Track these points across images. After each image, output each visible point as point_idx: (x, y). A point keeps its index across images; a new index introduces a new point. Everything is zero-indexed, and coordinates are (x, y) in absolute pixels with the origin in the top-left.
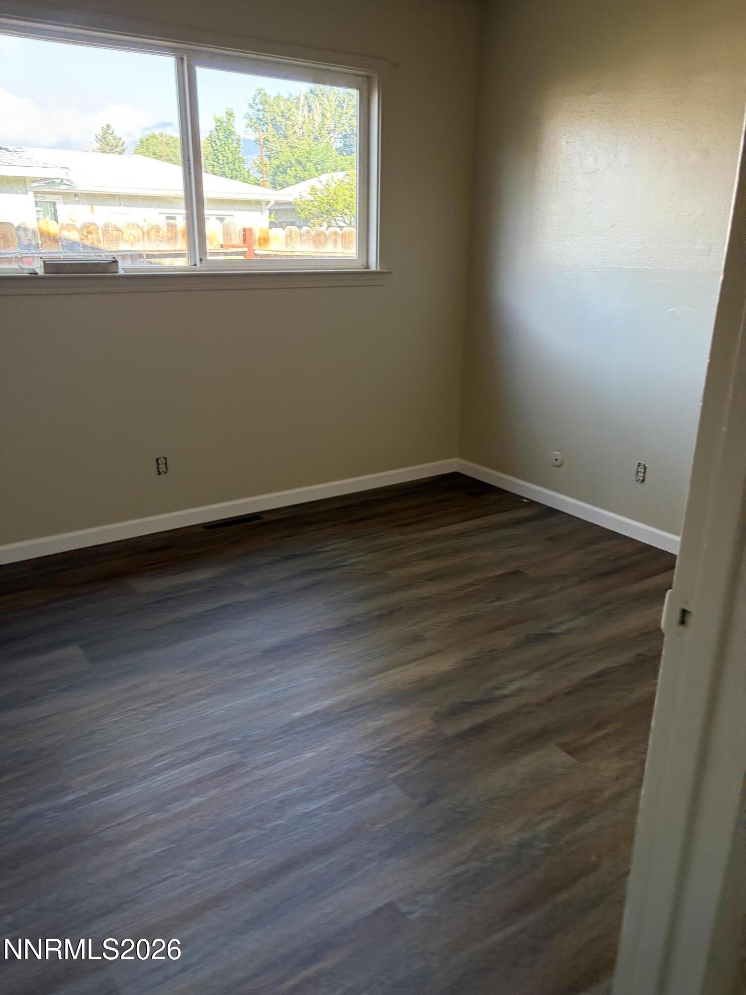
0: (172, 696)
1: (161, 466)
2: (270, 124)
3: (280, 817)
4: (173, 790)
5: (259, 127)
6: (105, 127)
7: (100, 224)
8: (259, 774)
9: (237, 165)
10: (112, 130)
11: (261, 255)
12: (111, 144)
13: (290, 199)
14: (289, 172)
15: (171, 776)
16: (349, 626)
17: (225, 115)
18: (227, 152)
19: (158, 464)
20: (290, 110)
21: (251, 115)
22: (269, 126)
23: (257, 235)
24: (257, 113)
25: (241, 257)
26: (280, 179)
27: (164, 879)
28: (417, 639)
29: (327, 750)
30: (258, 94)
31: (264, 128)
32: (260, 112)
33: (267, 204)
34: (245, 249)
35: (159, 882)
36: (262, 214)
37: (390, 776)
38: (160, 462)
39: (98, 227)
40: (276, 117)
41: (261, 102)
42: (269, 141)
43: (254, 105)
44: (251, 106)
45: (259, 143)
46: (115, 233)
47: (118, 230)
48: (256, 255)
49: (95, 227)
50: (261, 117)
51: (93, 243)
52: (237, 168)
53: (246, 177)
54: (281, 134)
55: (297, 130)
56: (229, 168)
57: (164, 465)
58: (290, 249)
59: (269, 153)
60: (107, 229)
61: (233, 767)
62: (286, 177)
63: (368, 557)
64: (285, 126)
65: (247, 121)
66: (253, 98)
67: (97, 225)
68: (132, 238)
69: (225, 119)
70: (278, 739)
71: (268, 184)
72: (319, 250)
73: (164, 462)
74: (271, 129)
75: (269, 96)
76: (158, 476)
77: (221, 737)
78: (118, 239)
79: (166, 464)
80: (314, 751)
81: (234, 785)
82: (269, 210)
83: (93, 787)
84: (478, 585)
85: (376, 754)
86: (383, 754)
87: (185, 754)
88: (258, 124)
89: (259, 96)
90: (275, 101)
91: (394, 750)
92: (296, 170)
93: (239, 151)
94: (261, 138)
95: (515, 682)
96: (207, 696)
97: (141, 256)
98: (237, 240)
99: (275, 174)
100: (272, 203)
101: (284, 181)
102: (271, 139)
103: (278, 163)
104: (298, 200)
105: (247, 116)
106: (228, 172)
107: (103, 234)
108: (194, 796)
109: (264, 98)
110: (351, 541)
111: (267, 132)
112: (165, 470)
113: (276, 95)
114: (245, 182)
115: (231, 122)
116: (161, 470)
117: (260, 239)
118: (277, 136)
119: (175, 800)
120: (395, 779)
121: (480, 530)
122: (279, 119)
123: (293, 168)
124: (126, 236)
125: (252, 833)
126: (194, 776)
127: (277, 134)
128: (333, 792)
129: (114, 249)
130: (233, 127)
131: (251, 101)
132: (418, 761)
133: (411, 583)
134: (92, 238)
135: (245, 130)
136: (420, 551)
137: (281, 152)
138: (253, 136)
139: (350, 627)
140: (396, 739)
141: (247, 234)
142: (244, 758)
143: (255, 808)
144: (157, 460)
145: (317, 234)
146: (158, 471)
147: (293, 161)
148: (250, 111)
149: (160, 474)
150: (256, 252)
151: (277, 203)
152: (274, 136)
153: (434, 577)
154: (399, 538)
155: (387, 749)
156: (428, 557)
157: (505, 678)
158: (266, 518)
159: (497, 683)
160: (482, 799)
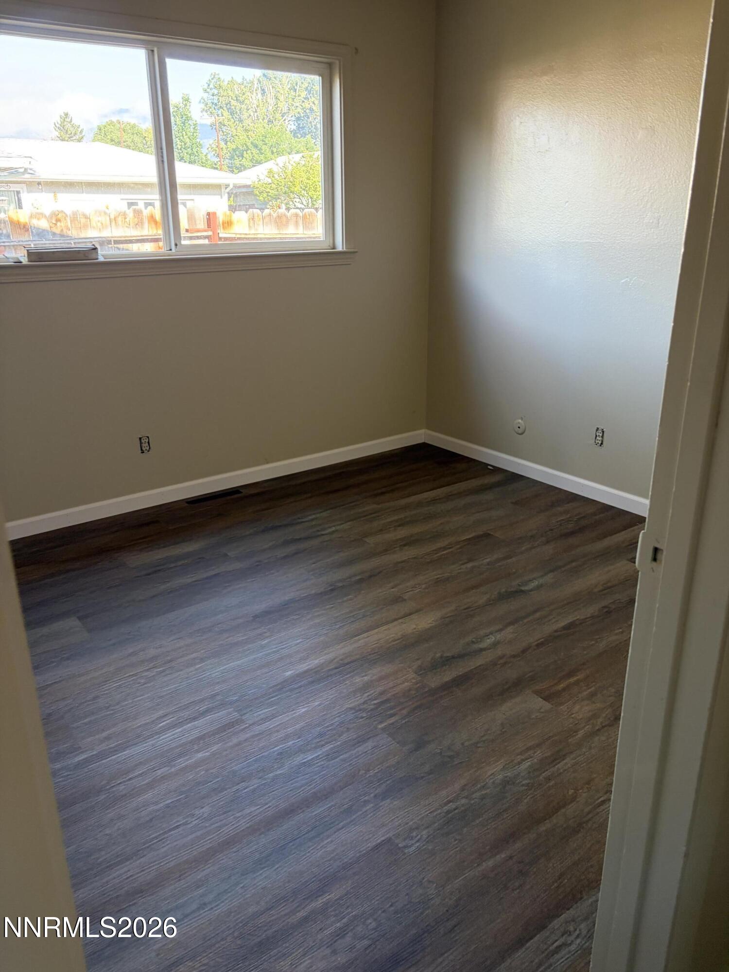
0: (170, 661)
1: (144, 445)
2: (225, 108)
3: (279, 768)
4: (177, 747)
5: (214, 111)
6: (63, 115)
7: (69, 212)
8: (258, 729)
9: (195, 150)
10: (70, 119)
11: (226, 239)
12: (69, 132)
13: (248, 183)
14: (245, 155)
15: (174, 735)
16: (332, 590)
17: (182, 100)
18: (185, 137)
19: (141, 443)
20: (244, 94)
21: (206, 100)
22: (224, 110)
23: (221, 218)
24: (212, 97)
25: (206, 242)
26: (237, 162)
27: (177, 827)
28: (397, 600)
29: (319, 705)
30: (212, 79)
31: (219, 112)
32: (215, 97)
33: (226, 188)
34: (210, 233)
35: (173, 829)
36: (221, 198)
37: (380, 726)
38: (143, 441)
39: (66, 215)
40: (230, 102)
41: (216, 87)
42: (224, 125)
43: (208, 90)
44: (205, 91)
45: (214, 127)
46: (83, 220)
47: (86, 217)
48: (220, 239)
49: (64, 215)
50: (216, 101)
51: (62, 230)
52: (195, 152)
53: (204, 161)
54: (236, 118)
55: (252, 114)
56: (187, 153)
57: (147, 444)
58: (253, 231)
59: (224, 137)
60: (76, 216)
61: (231, 725)
62: (243, 161)
63: (346, 526)
64: (240, 110)
65: (203, 106)
66: (207, 83)
67: (65, 213)
68: (99, 224)
69: (181, 104)
70: (272, 697)
71: (225, 167)
72: (281, 232)
73: (147, 441)
74: (226, 113)
75: (223, 81)
76: (141, 454)
77: (219, 697)
78: (85, 227)
79: (149, 443)
80: (307, 707)
81: (235, 740)
82: (228, 193)
83: (103, 747)
84: (450, 548)
85: (365, 706)
86: (372, 707)
87: (186, 714)
88: (213, 108)
89: (213, 81)
90: (229, 85)
91: (382, 703)
92: (252, 153)
93: (197, 135)
94: (217, 123)
95: (491, 636)
96: (202, 660)
97: (109, 242)
98: (201, 224)
99: (232, 158)
100: (231, 186)
101: (240, 164)
102: (226, 123)
103: (234, 147)
104: (256, 183)
105: (202, 101)
106: (186, 157)
107: (71, 221)
108: (198, 751)
109: (218, 83)
110: (328, 512)
111: (222, 116)
112: (148, 448)
113: (230, 79)
114: (203, 166)
115: (188, 107)
116: (144, 449)
117: (223, 223)
118: (232, 119)
119: (180, 755)
120: (383, 729)
121: (449, 498)
122: (233, 103)
123: (249, 152)
124: (93, 224)
125: (255, 783)
126: (196, 734)
127: (233, 118)
128: (327, 743)
129: (83, 235)
130: (190, 112)
131: (206, 86)
132: (405, 712)
133: (388, 548)
134: (61, 226)
135: (201, 115)
136: (396, 518)
137: (237, 135)
138: (208, 120)
139: (333, 592)
140: (382, 693)
141: (210, 218)
142: (242, 716)
143: (256, 761)
144: (140, 439)
145: (278, 216)
146: (142, 450)
147: (249, 144)
148: (205, 95)
149: (143, 452)
150: (221, 235)
151: (235, 186)
152: (229, 120)
153: (408, 542)
154: (375, 506)
155: (375, 702)
156: (402, 524)
157: (482, 633)
158: (245, 492)
159: (474, 638)
160: (466, 744)
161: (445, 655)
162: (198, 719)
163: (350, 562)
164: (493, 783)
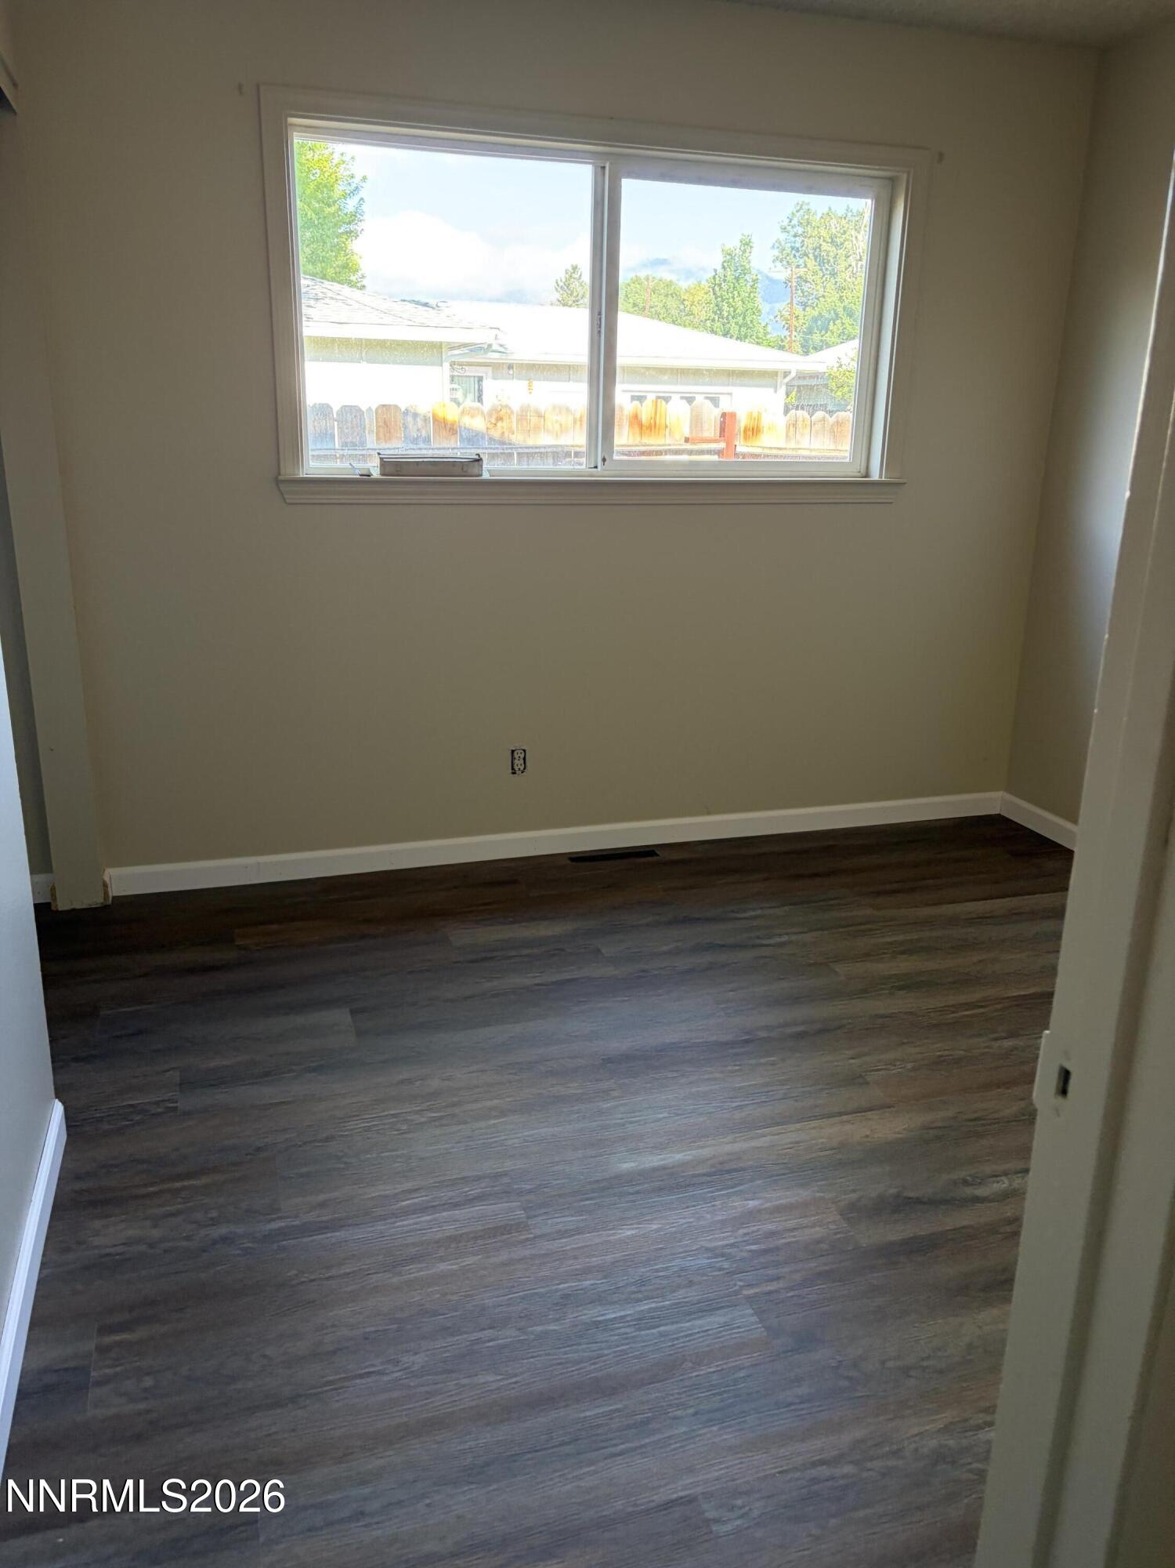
0: (454, 1105)
1: (518, 762)
2: (811, 256)
3: (557, 1320)
4: (414, 1244)
5: (794, 260)
6: (570, 269)
7: (516, 407)
8: (546, 1246)
9: (748, 319)
10: (579, 274)
11: (744, 455)
13: (822, 368)
14: (831, 327)
15: (417, 1224)
16: (747, 1042)
17: (739, 244)
18: (736, 299)
19: (513, 758)
20: (845, 232)
21: (783, 243)
22: (809, 258)
23: (743, 421)
24: (793, 239)
25: (715, 458)
26: (816, 338)
27: (369, 1374)
28: (856, 1080)
29: (657, 1230)
30: (798, 211)
31: (801, 262)
32: (797, 238)
33: (785, 377)
34: (722, 445)
35: (361, 1376)
36: (776, 391)
37: (746, 1292)
38: (516, 756)
39: (512, 412)
40: (821, 245)
41: (801, 223)
42: (806, 282)
43: (789, 228)
44: (784, 229)
45: (790, 284)
46: (534, 420)
47: (540, 416)
48: (736, 455)
49: (509, 411)
50: (798, 245)
51: (503, 433)
52: (749, 322)
53: (760, 335)
54: (827, 269)
55: (854, 264)
56: (737, 323)
57: (522, 761)
58: (792, 445)
59: (805, 300)
60: (524, 414)
61: (506, 1229)
62: (827, 335)
63: (808, 937)
64: (835, 257)
65: (776, 252)
66: (788, 218)
67: (510, 408)
68: (557, 427)
69: (738, 250)
70: (587, 1199)
71: (797, 346)
72: (840, 448)
73: (522, 756)
74: (811, 263)
75: (815, 213)
76: (512, 775)
77: (506, 1180)
78: (537, 429)
79: (524, 759)
80: (636, 1228)
81: (504, 1256)
82: (787, 385)
83: (311, 1217)
84: (982, 1007)
85: (733, 1251)
86: (745, 1254)
87: (446, 1194)
88: (792, 256)
89: (798, 214)
90: (823, 220)
91: (765, 1252)
92: (843, 324)
93: (755, 297)
94: (794, 276)
95: (1003, 1178)
96: (503, 1113)
97: (568, 454)
98: (710, 430)
99: (810, 332)
100: (793, 374)
101: (821, 341)
102: (810, 278)
103: (816, 313)
104: (835, 369)
105: (777, 245)
106: (734, 329)
107: (518, 421)
108: (442, 1259)
109: (806, 217)
110: (786, 908)
111: (806, 266)
112: (522, 769)
113: (826, 210)
114: (758, 343)
115: (747, 254)
116: (516, 768)
117: (745, 430)
118: (819, 272)
119: (413, 1259)
120: (750, 1299)
121: (1013, 916)
122: (825, 246)
123: (838, 322)
124: (549, 424)
125: (509, 1334)
126: (450, 1230)
127: (821, 270)
128: (647, 1298)
129: (530, 442)
130: (749, 262)
131: (786, 221)
132: (798, 1277)
133: (870, 988)
134: (502, 427)
135: (772, 265)
136: (901, 938)
137: (824, 296)
138: (781, 274)
139: (748, 1044)
140: (772, 1234)
141: (727, 422)
142: (528, 1218)
143: (523, 1298)
144: (513, 751)
145: (837, 422)
146: (513, 769)
147: (840, 310)
148: (783, 237)
149: (514, 773)
150: (739, 449)
151: (801, 376)
152: (815, 273)
153: (908, 984)
154: (868, 911)
155: (754, 1247)
156: (909, 950)
157: (988, 1169)
158: (663, 855)
159: (970, 1176)
160: (890, 1364)
161: (905, 1195)
162: (462, 1207)
163: (795, 1000)
164: (916, 1450)
